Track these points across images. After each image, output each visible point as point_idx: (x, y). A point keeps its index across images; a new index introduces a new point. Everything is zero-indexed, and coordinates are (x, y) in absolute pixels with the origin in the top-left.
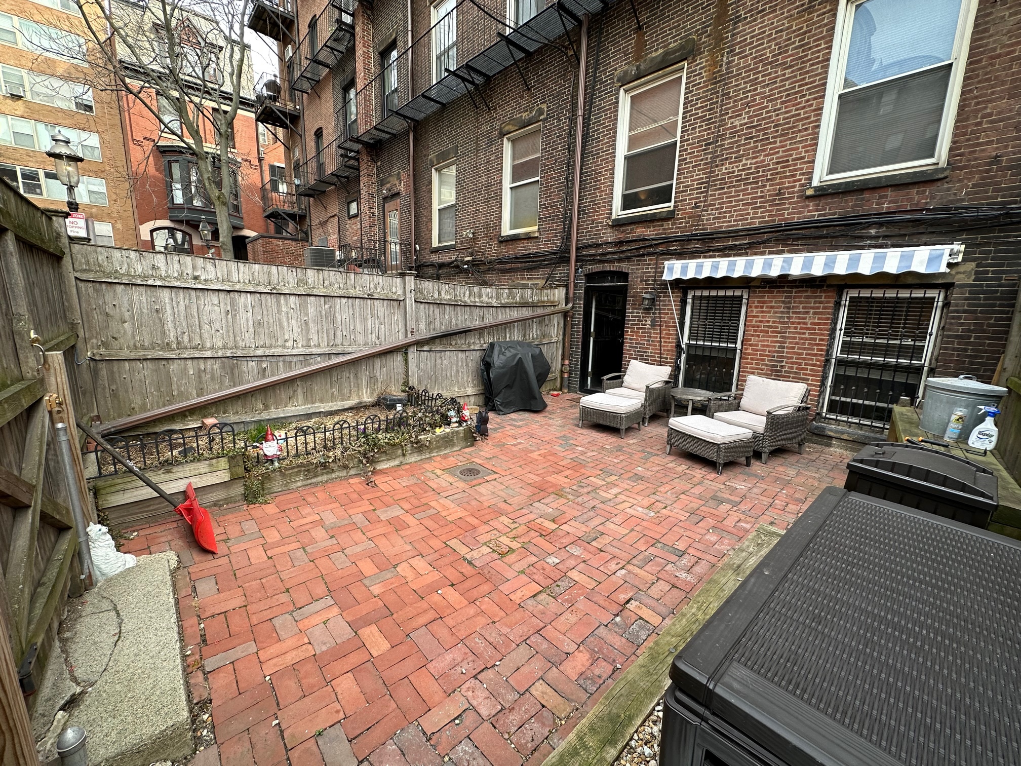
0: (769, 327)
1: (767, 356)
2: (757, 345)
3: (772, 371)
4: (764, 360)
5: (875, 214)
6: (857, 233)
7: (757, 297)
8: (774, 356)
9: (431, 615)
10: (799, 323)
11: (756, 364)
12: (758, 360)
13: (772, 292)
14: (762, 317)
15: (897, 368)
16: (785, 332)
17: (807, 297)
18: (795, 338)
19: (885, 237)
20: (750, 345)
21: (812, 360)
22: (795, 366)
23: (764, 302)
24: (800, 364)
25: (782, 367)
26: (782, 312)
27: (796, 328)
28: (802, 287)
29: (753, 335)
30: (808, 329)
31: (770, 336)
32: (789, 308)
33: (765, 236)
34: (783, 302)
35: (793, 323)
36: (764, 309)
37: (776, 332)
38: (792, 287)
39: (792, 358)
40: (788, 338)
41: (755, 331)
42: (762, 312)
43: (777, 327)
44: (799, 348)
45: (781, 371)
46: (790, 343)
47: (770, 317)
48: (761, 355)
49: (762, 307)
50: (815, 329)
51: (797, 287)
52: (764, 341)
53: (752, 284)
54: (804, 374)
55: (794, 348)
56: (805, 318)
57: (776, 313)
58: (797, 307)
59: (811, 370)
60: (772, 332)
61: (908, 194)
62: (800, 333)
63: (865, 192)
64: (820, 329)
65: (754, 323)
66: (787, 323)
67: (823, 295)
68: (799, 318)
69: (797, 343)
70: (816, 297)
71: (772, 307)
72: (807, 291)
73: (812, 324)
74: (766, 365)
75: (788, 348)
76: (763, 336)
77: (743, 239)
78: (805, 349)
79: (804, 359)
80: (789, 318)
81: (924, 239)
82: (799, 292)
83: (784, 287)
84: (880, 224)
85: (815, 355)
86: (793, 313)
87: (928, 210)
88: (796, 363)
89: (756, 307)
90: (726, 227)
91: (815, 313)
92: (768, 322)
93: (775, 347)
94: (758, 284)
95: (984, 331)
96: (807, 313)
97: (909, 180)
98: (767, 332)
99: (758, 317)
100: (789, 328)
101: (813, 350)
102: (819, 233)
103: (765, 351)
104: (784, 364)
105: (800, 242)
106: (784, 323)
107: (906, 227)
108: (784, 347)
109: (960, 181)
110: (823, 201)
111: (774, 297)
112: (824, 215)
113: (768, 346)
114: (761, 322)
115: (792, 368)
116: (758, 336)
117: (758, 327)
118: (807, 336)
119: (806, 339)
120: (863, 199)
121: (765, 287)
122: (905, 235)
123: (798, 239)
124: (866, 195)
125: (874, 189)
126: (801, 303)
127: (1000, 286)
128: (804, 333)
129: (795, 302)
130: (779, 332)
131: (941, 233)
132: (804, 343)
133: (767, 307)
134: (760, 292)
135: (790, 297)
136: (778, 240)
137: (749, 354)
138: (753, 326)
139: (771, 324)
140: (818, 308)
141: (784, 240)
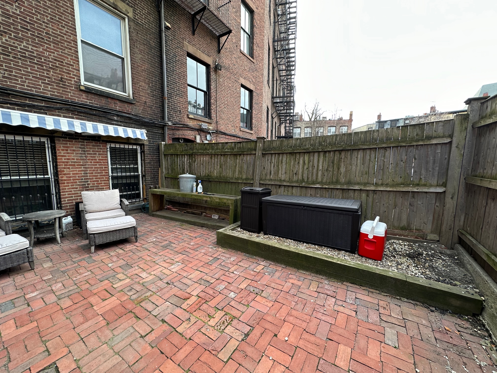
0: (75, 162)
1: (77, 179)
2: (70, 174)
3: (83, 188)
4: (76, 182)
5: (115, 110)
6: (109, 117)
7: (61, 144)
8: (82, 179)
9: (305, 336)
10: (92, 160)
11: (71, 186)
12: (72, 183)
13: (72, 142)
14: (68, 156)
15: (130, 177)
16: (86, 165)
17: (93, 146)
18: (92, 168)
19: (120, 122)
20: (64, 174)
21: (103, 178)
22: (96, 183)
23: (68, 147)
24: (98, 181)
25: (88, 184)
26: (81, 154)
27: (91, 162)
28: (89, 140)
29: (65, 168)
30: (98, 162)
31: (77, 168)
32: (84, 151)
33: (58, 106)
34: (80, 148)
35: (89, 160)
36: (69, 152)
37: (80, 165)
38: (84, 139)
39: (93, 179)
40: (88, 168)
41: (65, 165)
42: (68, 153)
43: (80, 162)
44: (95, 173)
45: (88, 187)
46: (90, 171)
47: (74, 156)
48: (73, 180)
49: (67, 150)
50: (101, 162)
51: (86, 140)
52: (74, 171)
53: (55, 135)
54: (101, 186)
55: (92, 173)
56: (95, 157)
57: (77, 154)
58: (89, 151)
59: (104, 183)
60: (77, 165)
61: (124, 106)
62: (94, 165)
63: (109, 98)
64: (103, 162)
65: (64, 160)
66: (86, 160)
67: (101, 145)
68: (92, 157)
69: (94, 170)
70: (98, 146)
71: (74, 150)
72: (92, 143)
73: (99, 160)
74: (79, 185)
75: (89, 173)
76: (72, 168)
77: (39, 102)
78: (98, 173)
79: (99, 178)
80: (86, 157)
81: (133, 125)
82: (88, 142)
83: (78, 139)
84: (118, 116)
85: (104, 175)
86: (88, 154)
87: (132, 114)
88: (96, 181)
89: (63, 150)
90: (19, 88)
91: (99, 154)
92: (73, 159)
93: (81, 174)
94: (61, 135)
95: (154, 161)
96: (95, 154)
97: (124, 100)
98: (74, 165)
99: (65, 156)
100: (87, 162)
101: (103, 173)
102: (91, 113)
103: (76, 177)
104: (89, 183)
105: (82, 115)
106: (83, 159)
107: (127, 119)
108: (87, 173)
109: (138, 106)
110: (90, 96)
111: (74, 144)
112: (92, 103)
113: (77, 174)
114: (68, 159)
115: (94, 184)
116: (69, 168)
117: (67, 162)
118: (98, 166)
119: (98, 168)
120: (108, 102)
121: (66, 138)
122: (127, 123)
123: (81, 112)
124: (109, 100)
125: (112, 98)
126: (90, 148)
127: (154, 146)
128: (96, 165)
129: (87, 148)
130: (82, 165)
131: (137, 124)
132: (97, 170)
133: (70, 150)
134: (63, 141)
135: (83, 145)
136: (67, 110)
137: (65, 180)
138: (63, 162)
139: (75, 160)
140: (100, 152)
141: (72, 111)
